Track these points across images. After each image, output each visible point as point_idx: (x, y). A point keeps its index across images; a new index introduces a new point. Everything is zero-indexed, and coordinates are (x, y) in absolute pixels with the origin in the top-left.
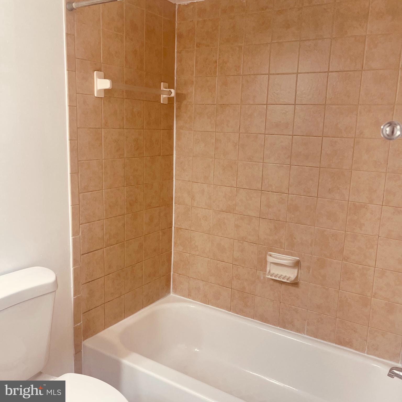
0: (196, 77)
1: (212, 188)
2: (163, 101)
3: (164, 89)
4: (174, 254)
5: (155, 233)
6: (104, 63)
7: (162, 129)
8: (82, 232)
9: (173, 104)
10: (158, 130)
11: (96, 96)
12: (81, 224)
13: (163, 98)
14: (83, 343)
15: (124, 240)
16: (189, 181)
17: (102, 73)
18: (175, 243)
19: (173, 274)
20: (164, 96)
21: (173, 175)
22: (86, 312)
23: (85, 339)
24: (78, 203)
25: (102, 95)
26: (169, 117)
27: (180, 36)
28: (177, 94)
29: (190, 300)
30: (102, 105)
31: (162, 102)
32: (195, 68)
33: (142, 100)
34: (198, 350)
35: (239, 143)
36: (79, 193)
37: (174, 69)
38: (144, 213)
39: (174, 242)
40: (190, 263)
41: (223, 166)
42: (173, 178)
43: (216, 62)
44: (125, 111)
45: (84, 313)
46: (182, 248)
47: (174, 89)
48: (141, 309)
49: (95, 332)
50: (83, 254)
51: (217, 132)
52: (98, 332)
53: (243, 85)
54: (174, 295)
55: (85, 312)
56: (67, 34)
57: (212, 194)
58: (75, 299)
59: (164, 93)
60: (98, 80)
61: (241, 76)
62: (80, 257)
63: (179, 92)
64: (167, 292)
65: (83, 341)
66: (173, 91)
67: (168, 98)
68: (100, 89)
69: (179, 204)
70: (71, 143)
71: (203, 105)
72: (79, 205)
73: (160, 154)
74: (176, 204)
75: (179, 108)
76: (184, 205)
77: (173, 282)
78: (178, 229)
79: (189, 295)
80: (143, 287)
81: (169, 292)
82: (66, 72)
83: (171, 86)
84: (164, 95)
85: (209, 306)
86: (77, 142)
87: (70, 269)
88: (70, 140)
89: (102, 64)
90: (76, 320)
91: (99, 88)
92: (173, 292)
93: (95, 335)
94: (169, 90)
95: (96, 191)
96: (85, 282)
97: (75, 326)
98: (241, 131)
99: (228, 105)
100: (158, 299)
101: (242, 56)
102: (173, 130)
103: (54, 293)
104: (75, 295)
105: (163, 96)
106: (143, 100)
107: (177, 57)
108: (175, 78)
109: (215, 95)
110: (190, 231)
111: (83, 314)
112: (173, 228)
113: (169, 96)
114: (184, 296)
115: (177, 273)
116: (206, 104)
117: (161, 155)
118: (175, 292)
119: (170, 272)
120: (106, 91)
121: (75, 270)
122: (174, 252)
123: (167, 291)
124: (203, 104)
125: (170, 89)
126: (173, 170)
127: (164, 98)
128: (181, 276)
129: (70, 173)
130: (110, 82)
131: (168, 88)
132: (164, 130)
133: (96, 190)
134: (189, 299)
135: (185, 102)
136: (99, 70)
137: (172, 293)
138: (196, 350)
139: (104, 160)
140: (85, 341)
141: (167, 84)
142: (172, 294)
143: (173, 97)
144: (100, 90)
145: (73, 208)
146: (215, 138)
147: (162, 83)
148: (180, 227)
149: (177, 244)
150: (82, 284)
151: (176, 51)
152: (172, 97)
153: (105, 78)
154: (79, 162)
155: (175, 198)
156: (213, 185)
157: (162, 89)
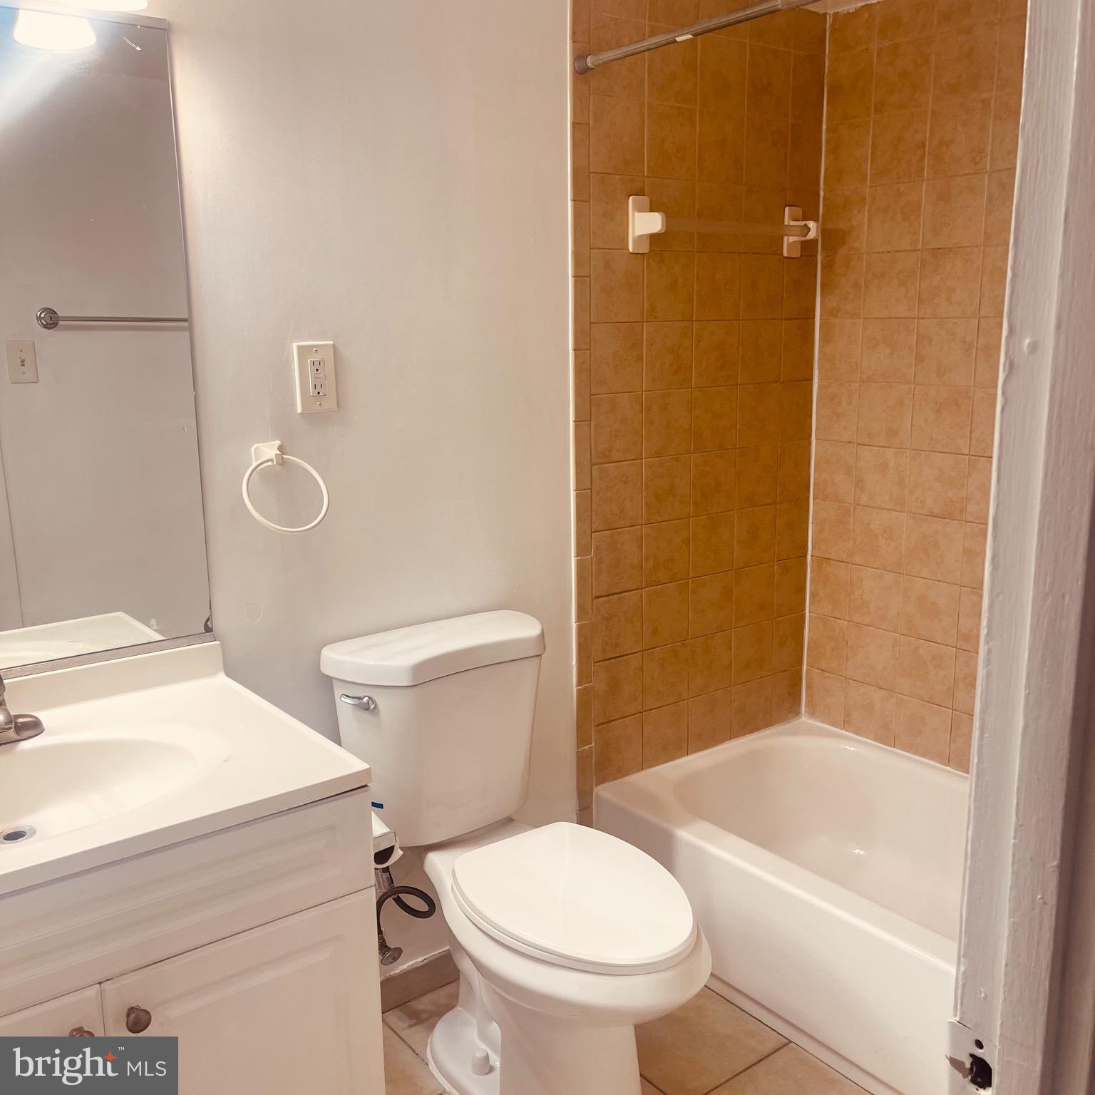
0: (872, 187)
1: (907, 457)
2: (788, 253)
3: (792, 223)
4: (810, 621)
5: (762, 565)
6: (651, 177)
7: (785, 319)
8: (597, 549)
9: (816, 256)
10: (774, 321)
11: (631, 250)
12: (595, 532)
13: (790, 243)
14: (596, 790)
15: (689, 575)
16: (850, 442)
17: (645, 200)
18: (812, 595)
19: (807, 671)
20: (792, 239)
21: (811, 430)
22: (603, 724)
23: (601, 781)
24: (589, 486)
25: (645, 249)
26: (803, 289)
27: (836, 91)
28: (824, 232)
29: (848, 734)
30: (644, 270)
31: (785, 254)
32: (871, 164)
33: (735, 253)
34: (862, 853)
35: (977, 343)
36: (592, 465)
37: (820, 172)
38: (736, 516)
39: (811, 593)
40: (849, 644)
41: (936, 402)
42: (810, 436)
43: (924, 145)
44: (695, 281)
45: (599, 725)
46: (830, 607)
47: (816, 220)
48: (727, 740)
49: (622, 772)
50: (598, 597)
51: (923, 318)
52: (628, 772)
53: (990, 197)
54: (810, 721)
55: (601, 722)
56: (574, 124)
57: (908, 473)
58: (578, 691)
59: (792, 232)
60: (636, 214)
61: (987, 175)
62: (592, 602)
63: (830, 226)
64: (791, 712)
65: (596, 786)
66: (812, 224)
67: (803, 243)
68: (640, 234)
69: (825, 501)
70: (576, 357)
71: (889, 254)
72: (591, 489)
73: (779, 378)
74: (817, 500)
75: (828, 266)
76: (835, 501)
77: (807, 691)
78: (821, 561)
79: (846, 723)
80: (731, 691)
81: (797, 713)
82: (570, 204)
83: (810, 214)
84: (791, 237)
85: (895, 750)
86: (588, 354)
87: (570, 628)
88: (575, 350)
89: (646, 179)
90: (582, 738)
91: (638, 233)
92: (806, 714)
93: (621, 780)
94: (803, 223)
95: (627, 461)
96: (601, 659)
97: (580, 750)
98: (983, 313)
99: (950, 249)
100: (768, 724)
101: (991, 123)
102: (814, 318)
103: (537, 660)
104: (579, 683)
105: (788, 239)
106: (739, 253)
107: (827, 143)
108: (822, 193)
109: (920, 227)
110: (850, 565)
111: (596, 726)
112: (809, 557)
113: (803, 239)
114: (832, 724)
115: (818, 669)
116: (896, 252)
117: (781, 380)
118: (813, 713)
119: (800, 662)
120: (653, 238)
121: (580, 629)
122: (810, 616)
123: (794, 710)
124: (889, 252)
125: (805, 222)
126: (811, 416)
127: (790, 245)
128: (827, 674)
129: (574, 419)
130: (662, 218)
131: (801, 219)
132: (790, 319)
133: (627, 459)
134: (846, 731)
135: (842, 252)
136: (640, 193)
137: (805, 716)
138: (857, 851)
139: (647, 393)
140: (600, 787)
141: (799, 211)
142: (805, 719)
143: (815, 241)
144: (641, 236)
145: (578, 497)
146: (915, 334)
147: (787, 209)
148: (826, 556)
149: (818, 598)
150: (596, 660)
151: (824, 126)
152: (811, 240)
153: (651, 211)
154: (593, 397)
155: (815, 484)
156: (909, 451)
157: (786, 223)
